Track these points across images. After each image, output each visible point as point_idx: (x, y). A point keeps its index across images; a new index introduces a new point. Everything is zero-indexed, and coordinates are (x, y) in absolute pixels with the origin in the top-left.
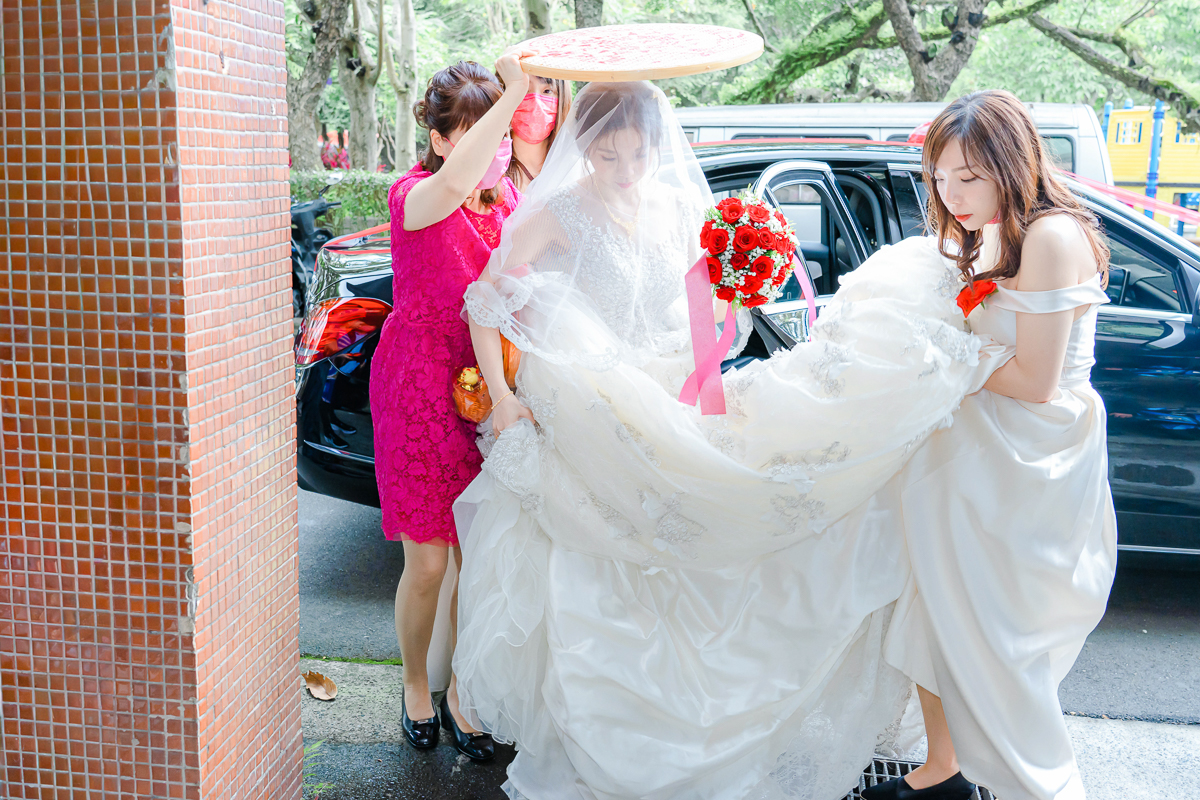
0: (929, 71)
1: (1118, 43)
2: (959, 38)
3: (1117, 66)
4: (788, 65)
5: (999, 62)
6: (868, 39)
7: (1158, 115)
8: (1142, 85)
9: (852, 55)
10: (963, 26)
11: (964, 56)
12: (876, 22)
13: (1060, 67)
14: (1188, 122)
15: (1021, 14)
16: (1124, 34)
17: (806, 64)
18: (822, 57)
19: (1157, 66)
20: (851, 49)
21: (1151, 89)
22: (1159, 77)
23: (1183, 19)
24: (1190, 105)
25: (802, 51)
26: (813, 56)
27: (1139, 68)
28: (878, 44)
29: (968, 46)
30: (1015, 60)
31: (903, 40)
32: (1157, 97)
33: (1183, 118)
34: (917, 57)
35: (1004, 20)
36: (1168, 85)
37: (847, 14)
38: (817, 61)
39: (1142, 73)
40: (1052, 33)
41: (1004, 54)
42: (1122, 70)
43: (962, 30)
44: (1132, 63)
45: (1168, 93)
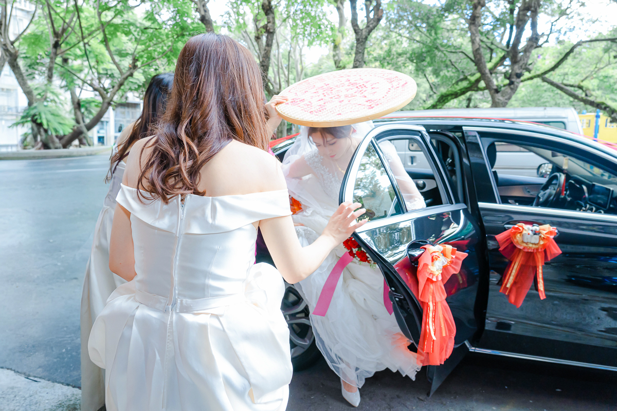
0: (499, 97)
1: (580, 87)
2: (511, 83)
3: (580, 96)
4: (442, 98)
5: (529, 98)
6: (474, 88)
7: (598, 117)
8: (592, 103)
9: (468, 94)
10: (513, 78)
11: (514, 90)
12: (478, 81)
13: (554, 100)
14: (612, 118)
15: (538, 76)
16: (582, 84)
17: (449, 98)
18: (456, 95)
19: (598, 96)
20: (467, 92)
21: (595, 105)
22: (598, 100)
23: (605, 80)
24: (612, 111)
25: (448, 93)
26: (452, 95)
27: (590, 97)
28: (478, 89)
29: (515, 86)
30: (535, 97)
31: (488, 87)
32: (598, 108)
33: (610, 116)
34: (493, 91)
35: (531, 78)
36: (603, 103)
37: (465, 79)
38: (454, 97)
39: (591, 99)
40: (552, 83)
41: (531, 95)
42: (582, 98)
43: (513, 80)
44: (586, 95)
45: (603, 106)
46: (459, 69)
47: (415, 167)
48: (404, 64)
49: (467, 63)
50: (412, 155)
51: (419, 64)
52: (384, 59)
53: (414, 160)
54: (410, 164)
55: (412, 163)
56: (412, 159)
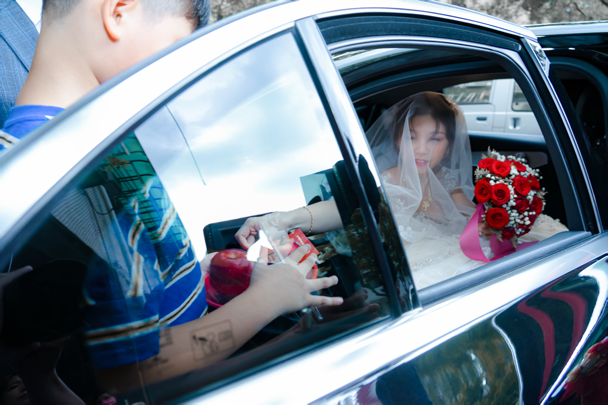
46: (586, 14)
47: (518, 132)
48: (517, 12)
49: (598, 7)
50: (516, 117)
51: (534, 12)
52: (493, 7)
53: (517, 122)
54: (511, 127)
55: (515, 126)
56: (516, 121)
